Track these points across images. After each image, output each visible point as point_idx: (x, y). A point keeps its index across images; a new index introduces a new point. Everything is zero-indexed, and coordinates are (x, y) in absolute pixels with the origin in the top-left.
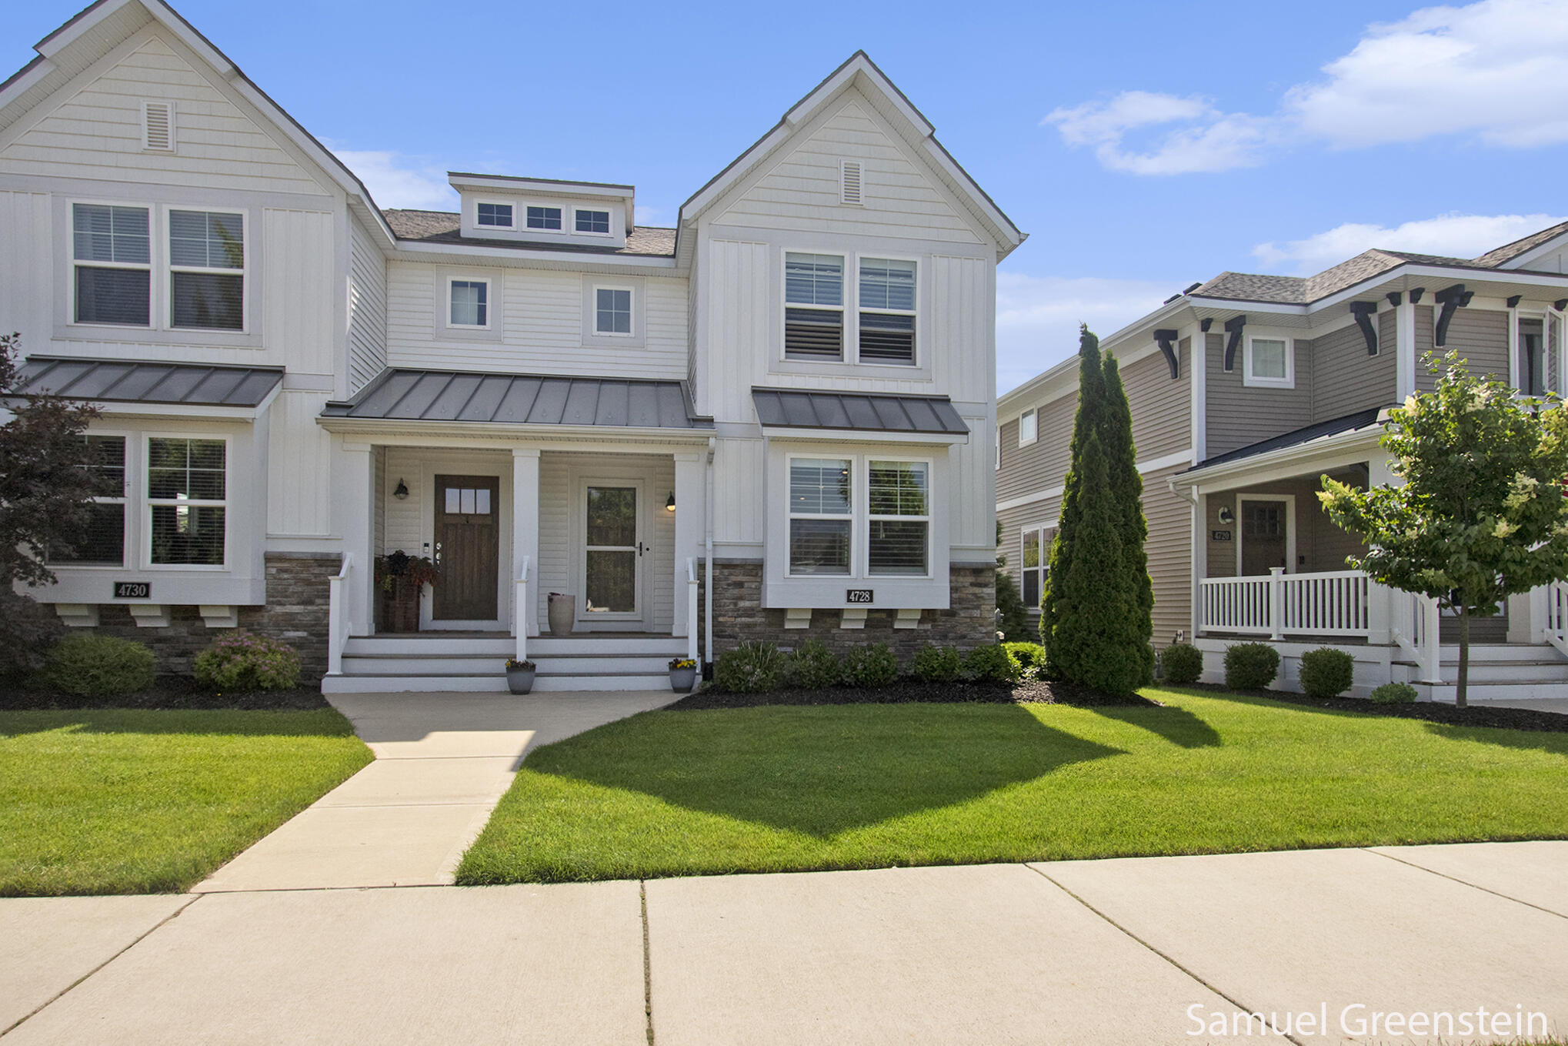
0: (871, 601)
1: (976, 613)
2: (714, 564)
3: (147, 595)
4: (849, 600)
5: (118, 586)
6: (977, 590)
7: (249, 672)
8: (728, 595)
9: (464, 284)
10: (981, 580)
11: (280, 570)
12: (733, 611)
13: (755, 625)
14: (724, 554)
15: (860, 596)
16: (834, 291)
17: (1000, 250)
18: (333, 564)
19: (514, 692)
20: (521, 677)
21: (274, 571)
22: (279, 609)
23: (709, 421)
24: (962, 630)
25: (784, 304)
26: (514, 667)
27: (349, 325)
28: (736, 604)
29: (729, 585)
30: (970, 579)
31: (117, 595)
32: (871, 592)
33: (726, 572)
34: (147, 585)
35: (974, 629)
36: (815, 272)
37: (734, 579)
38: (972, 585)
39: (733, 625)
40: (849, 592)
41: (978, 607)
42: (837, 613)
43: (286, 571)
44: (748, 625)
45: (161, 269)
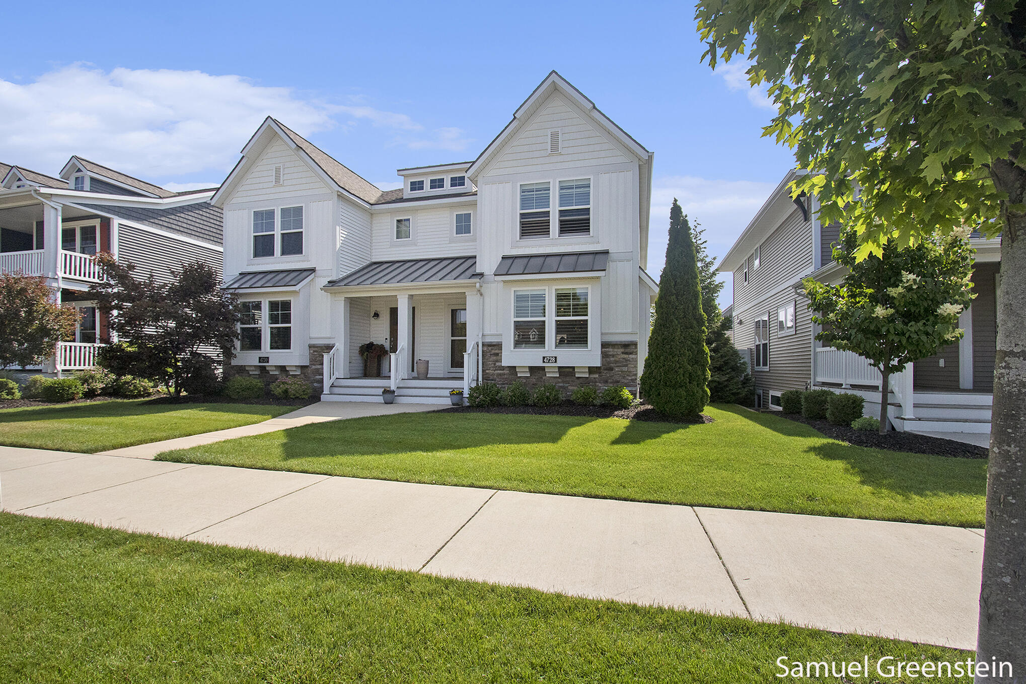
0: (556, 362)
1: (625, 369)
2: (483, 345)
3: (268, 362)
4: (544, 362)
5: (260, 358)
6: (626, 356)
7: (286, 391)
8: (490, 360)
9: (401, 220)
10: (628, 350)
11: (314, 351)
12: (493, 367)
13: (504, 374)
14: (488, 340)
15: (549, 360)
16: (546, 201)
17: (641, 163)
18: (329, 348)
19: (386, 403)
20: (388, 396)
21: (312, 351)
22: (314, 367)
23: (481, 275)
24: (617, 378)
25: (519, 211)
26: (387, 392)
27: (338, 246)
28: (495, 364)
29: (491, 355)
30: (622, 350)
31: (260, 362)
32: (556, 357)
33: (490, 348)
34: (268, 358)
35: (624, 377)
36: (534, 193)
37: (493, 352)
38: (623, 353)
39: (493, 374)
40: (544, 358)
41: (626, 366)
42: (543, 368)
43: (316, 351)
44: (500, 374)
45: (278, 233)
